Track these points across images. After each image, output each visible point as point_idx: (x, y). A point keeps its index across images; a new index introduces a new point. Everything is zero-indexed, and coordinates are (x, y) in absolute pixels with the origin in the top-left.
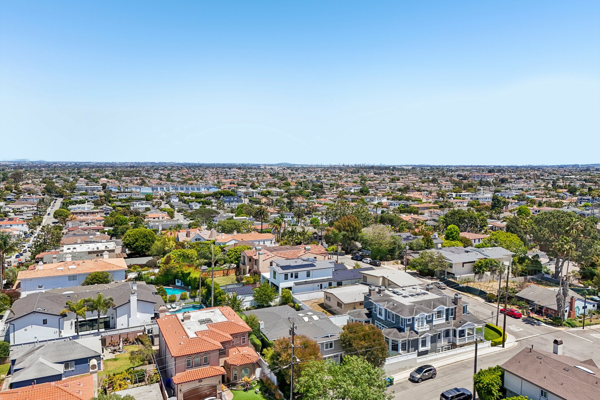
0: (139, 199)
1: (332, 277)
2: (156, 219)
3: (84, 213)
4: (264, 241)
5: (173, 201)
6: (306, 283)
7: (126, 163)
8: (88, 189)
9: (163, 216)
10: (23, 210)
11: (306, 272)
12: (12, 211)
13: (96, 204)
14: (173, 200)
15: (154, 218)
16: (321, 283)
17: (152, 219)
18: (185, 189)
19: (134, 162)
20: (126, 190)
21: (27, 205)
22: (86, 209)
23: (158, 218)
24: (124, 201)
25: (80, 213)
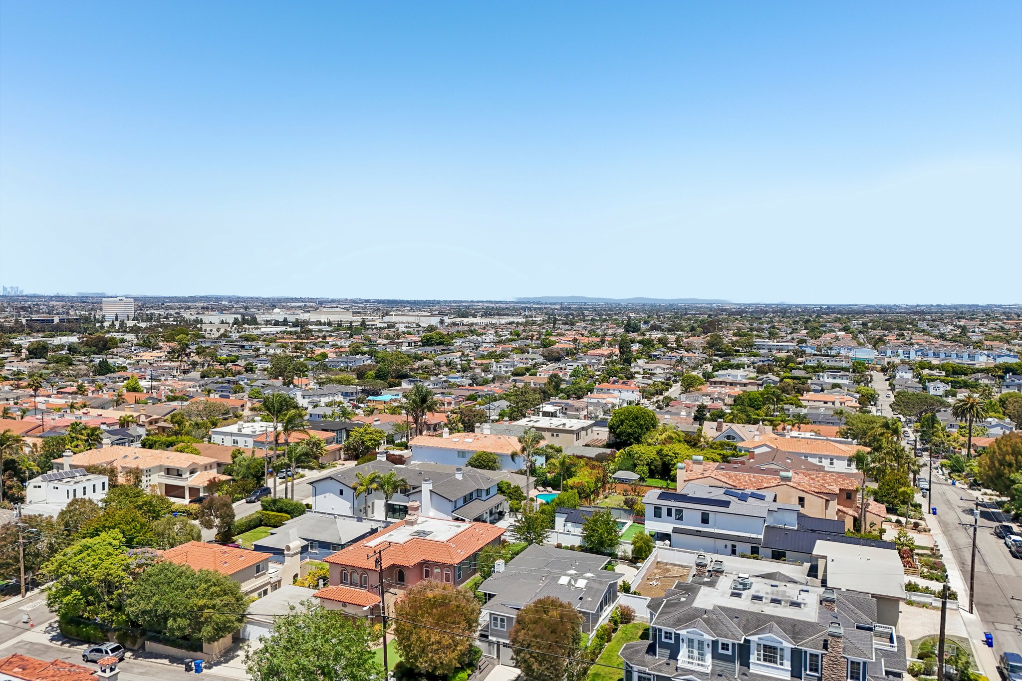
0: (838, 369)
1: (761, 537)
2: (830, 405)
3: (726, 383)
4: (832, 460)
5: (902, 377)
6: (698, 533)
7: (917, 306)
8: (773, 347)
9: (842, 400)
10: (655, 371)
11: (700, 513)
12: (642, 372)
13: (760, 371)
14: (901, 374)
15: (826, 403)
16: (734, 543)
17: (822, 404)
18: (942, 356)
19: (934, 304)
20: (829, 351)
21: (661, 365)
22: (739, 378)
23: (833, 403)
24: (810, 370)
25: (721, 383)
